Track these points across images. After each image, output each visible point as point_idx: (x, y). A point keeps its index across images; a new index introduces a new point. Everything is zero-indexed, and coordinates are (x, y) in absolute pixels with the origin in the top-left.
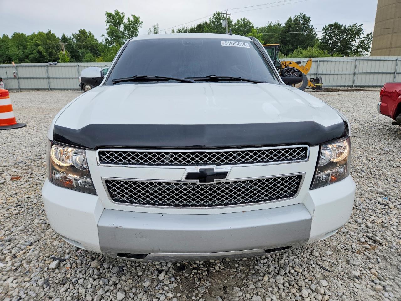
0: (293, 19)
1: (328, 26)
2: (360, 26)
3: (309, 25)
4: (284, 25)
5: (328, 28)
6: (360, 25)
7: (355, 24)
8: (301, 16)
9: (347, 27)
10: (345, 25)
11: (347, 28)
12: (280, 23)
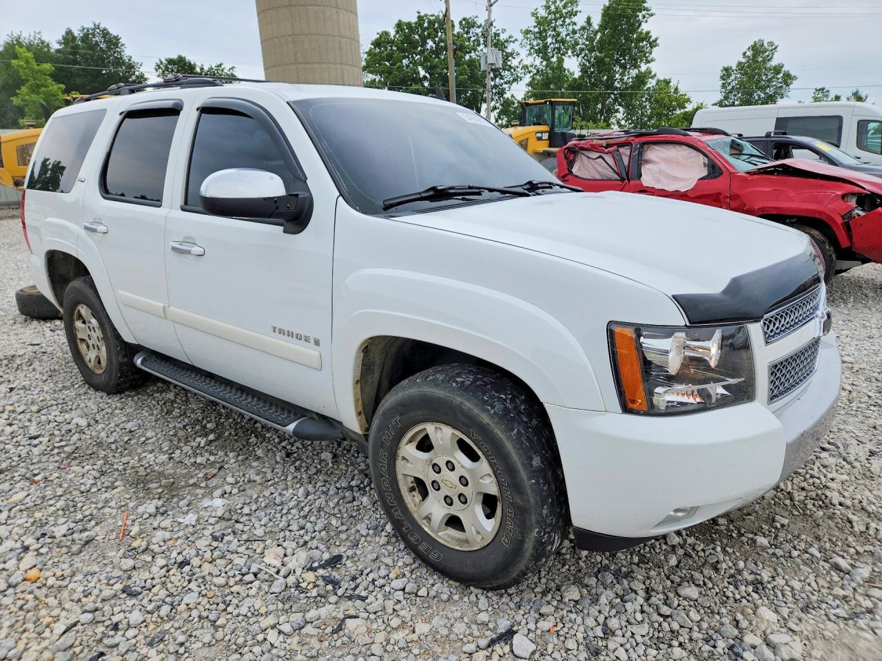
0: (76, 33)
1: (164, 62)
2: (231, 71)
3: (123, 54)
4: (57, 47)
5: (167, 69)
6: (231, 67)
7: (220, 66)
8: (98, 30)
9: (206, 68)
10: (202, 65)
11: (208, 71)
12: (46, 38)
